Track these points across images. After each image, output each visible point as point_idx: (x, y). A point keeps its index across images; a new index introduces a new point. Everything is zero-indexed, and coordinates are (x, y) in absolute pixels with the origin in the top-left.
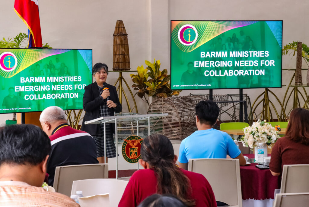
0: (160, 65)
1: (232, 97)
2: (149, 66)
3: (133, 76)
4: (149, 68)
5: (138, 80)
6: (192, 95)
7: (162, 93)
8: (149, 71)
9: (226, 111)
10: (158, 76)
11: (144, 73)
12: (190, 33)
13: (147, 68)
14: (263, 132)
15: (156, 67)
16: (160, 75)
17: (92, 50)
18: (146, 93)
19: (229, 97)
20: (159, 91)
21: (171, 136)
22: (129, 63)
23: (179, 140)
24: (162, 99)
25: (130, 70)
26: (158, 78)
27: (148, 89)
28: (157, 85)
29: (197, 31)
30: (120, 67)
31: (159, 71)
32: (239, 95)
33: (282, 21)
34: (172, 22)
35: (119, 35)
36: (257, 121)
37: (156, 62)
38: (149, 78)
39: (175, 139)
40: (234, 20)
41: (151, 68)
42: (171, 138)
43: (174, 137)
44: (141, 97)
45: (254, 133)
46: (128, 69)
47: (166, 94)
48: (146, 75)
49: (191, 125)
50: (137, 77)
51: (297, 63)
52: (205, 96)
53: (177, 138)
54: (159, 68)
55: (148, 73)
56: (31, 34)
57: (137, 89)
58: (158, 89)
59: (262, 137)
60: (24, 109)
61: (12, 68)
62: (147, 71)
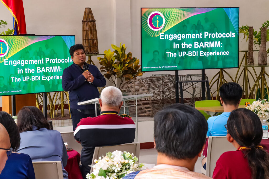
0: (126, 48)
1: (192, 77)
2: (115, 50)
3: (101, 59)
4: (116, 51)
5: (106, 63)
6: (154, 76)
7: (128, 75)
8: (115, 54)
9: (186, 89)
10: (124, 59)
11: (111, 56)
12: (158, 19)
13: (114, 52)
14: (265, 110)
15: (122, 51)
16: (126, 58)
17: (75, 36)
18: (113, 74)
19: (189, 77)
20: (125, 72)
21: (143, 114)
22: (97, 47)
23: (150, 117)
24: (133, 80)
25: (99, 53)
26: (124, 61)
27: (115, 71)
28: (124, 67)
29: (164, 17)
30: (89, 51)
31: (125, 54)
32: (201, 75)
33: (239, 8)
34: (142, 9)
35: (88, 21)
36: (258, 100)
37: (123, 46)
38: (116, 61)
39: (146, 116)
40: (197, 7)
41: (117, 52)
42: (142, 115)
43: (145, 115)
44: (108, 78)
45: (257, 111)
46: (96, 53)
47: (131, 75)
48: (113, 58)
49: (159, 103)
50: (105, 60)
51: (249, 45)
52: (167, 76)
53: (148, 115)
54: (125, 52)
55: (114, 56)
56: (16, 22)
57: (104, 71)
58: (125, 71)
59: (265, 115)
60: (16, 91)
61: (4, 54)
62: (114, 54)
